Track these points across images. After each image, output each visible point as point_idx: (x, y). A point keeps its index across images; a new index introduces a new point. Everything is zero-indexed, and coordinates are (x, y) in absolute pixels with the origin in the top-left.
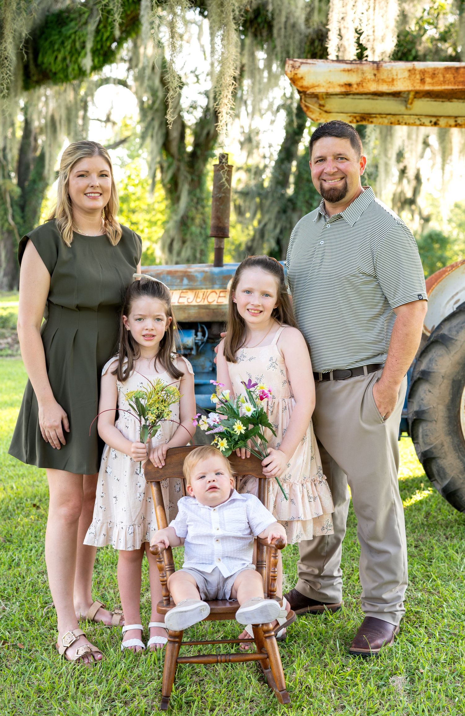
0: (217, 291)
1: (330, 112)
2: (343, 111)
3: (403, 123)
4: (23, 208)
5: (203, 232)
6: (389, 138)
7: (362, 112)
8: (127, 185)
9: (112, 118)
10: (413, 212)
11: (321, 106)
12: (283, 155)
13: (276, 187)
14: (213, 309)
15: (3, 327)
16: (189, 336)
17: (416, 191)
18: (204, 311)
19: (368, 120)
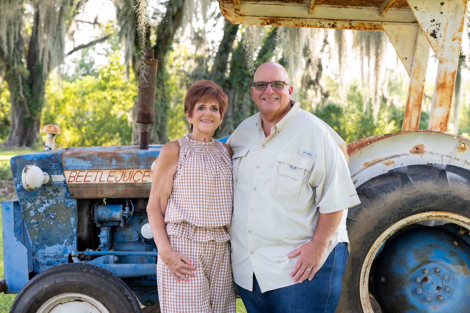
0: (141, 170)
1: (244, 16)
2: (255, 14)
3: (306, 26)
4: (31, 86)
5: (163, 104)
6: (297, 37)
7: (271, 15)
8: (110, 69)
9: (98, 21)
10: (316, 90)
11: (237, 10)
12: (222, 49)
13: (217, 72)
14: (139, 187)
15: (3, 179)
16: (117, 211)
17: (318, 75)
18: (130, 188)
19: (277, 22)
